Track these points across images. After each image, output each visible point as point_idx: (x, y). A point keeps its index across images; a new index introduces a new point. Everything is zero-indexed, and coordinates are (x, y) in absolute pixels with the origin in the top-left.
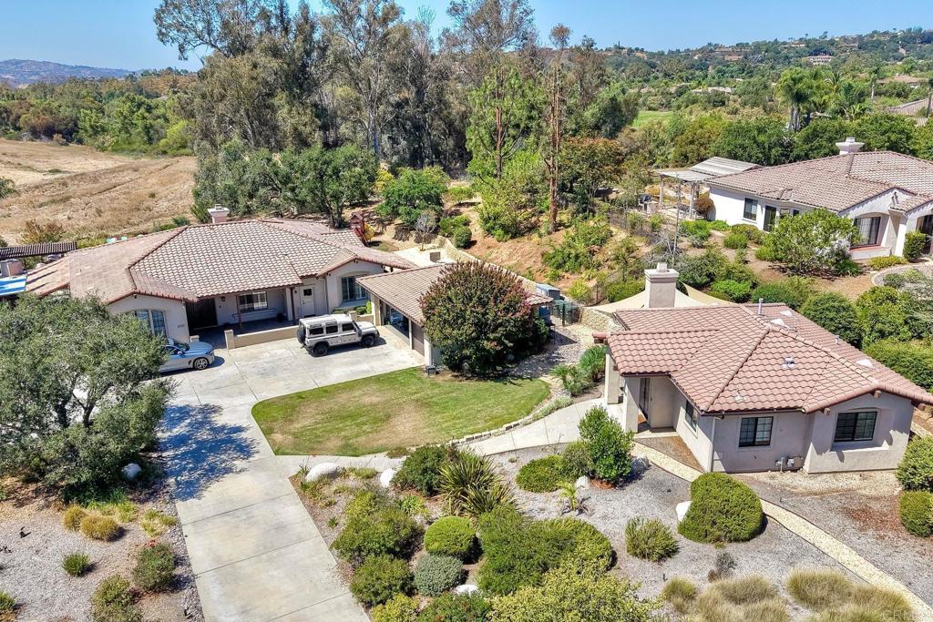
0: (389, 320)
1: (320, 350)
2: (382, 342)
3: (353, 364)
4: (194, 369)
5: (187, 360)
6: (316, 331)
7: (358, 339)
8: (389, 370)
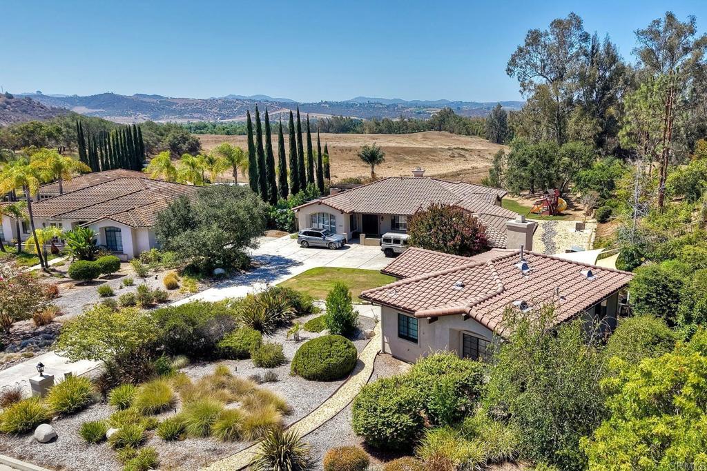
4: (329, 248)
5: (325, 242)
6: (388, 240)
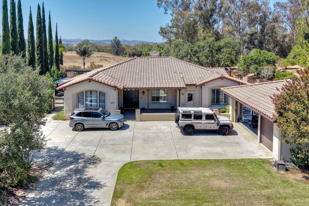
0: (241, 119)
1: (189, 130)
2: (235, 133)
3: (210, 145)
5: (105, 123)
6: (187, 116)
7: (217, 128)
8: (239, 157)
